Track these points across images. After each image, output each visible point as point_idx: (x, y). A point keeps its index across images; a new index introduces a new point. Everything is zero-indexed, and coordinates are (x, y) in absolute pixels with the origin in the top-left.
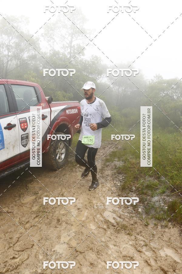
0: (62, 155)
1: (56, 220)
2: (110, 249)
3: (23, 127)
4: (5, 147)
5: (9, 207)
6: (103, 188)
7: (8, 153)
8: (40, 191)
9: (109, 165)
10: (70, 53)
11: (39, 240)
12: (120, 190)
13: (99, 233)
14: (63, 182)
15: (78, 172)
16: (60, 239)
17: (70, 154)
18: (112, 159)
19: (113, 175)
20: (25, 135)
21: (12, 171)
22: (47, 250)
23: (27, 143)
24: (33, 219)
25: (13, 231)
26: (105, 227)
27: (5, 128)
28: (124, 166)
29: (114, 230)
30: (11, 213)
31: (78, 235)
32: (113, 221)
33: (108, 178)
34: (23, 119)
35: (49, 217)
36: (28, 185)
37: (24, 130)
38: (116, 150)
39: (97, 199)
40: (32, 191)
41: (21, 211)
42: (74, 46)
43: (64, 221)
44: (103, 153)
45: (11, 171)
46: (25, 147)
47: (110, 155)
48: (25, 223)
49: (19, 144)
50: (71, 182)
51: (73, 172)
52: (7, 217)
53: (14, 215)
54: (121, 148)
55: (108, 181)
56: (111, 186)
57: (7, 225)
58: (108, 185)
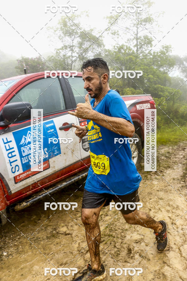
0: (134, 159)
1: (126, 249)
4: (62, 152)
5: (68, 226)
7: (66, 160)
15: (154, 179)
20: (87, 137)
21: (72, 182)
27: (61, 129)
30: (70, 235)
31: (158, 278)
35: (116, 245)
39: (182, 218)
42: (140, 37)
43: (138, 252)
44: (183, 155)
45: (70, 181)
46: (87, 151)
48: (86, 251)
49: (79, 148)
50: (146, 194)
51: (148, 180)
52: (64, 240)
53: (72, 239)
57: (63, 252)
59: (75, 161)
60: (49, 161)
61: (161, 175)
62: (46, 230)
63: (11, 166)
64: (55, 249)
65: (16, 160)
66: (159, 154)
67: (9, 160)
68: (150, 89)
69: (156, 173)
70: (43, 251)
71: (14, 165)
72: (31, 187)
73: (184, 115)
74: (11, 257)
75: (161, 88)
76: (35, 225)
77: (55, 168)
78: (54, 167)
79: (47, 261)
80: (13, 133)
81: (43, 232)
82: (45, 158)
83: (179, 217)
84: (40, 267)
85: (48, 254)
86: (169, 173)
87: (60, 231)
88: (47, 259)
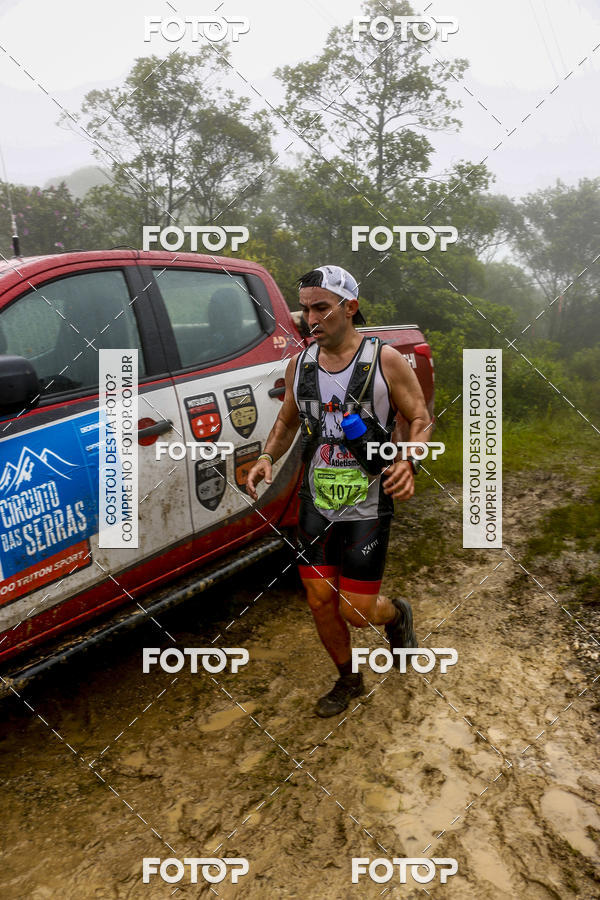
1: (332, 824)
3: (202, 432)
5: (149, 748)
6: (531, 671)
8: (274, 679)
10: (377, 162)
15: (424, 596)
18: (555, 542)
20: (213, 463)
21: (163, 607)
23: (222, 494)
24: (236, 817)
26: (554, 879)
30: (155, 780)
32: (588, 848)
33: (547, 626)
34: (203, 401)
35: (302, 811)
38: (564, 505)
39: (506, 722)
40: (245, 677)
41: (196, 769)
42: (390, 137)
44: (518, 515)
45: (157, 605)
46: (213, 508)
48: (205, 834)
49: (186, 499)
53: (163, 792)
54: (583, 497)
55: (547, 638)
56: (562, 664)
57: (132, 836)
58: (550, 656)
59: (172, 540)
61: (448, 580)
62: (77, 765)
64: (106, 829)
66: (442, 511)
68: (418, 302)
69: (431, 575)
70: (68, 835)
72: (30, 627)
73: (524, 386)
75: (453, 300)
76: (41, 748)
77: (108, 565)
78: (106, 559)
79: (80, 868)
81: (66, 771)
82: (76, 532)
83: (499, 718)
84: (55, 892)
85: (83, 847)
86: (472, 576)
87: (125, 767)
88: (81, 861)
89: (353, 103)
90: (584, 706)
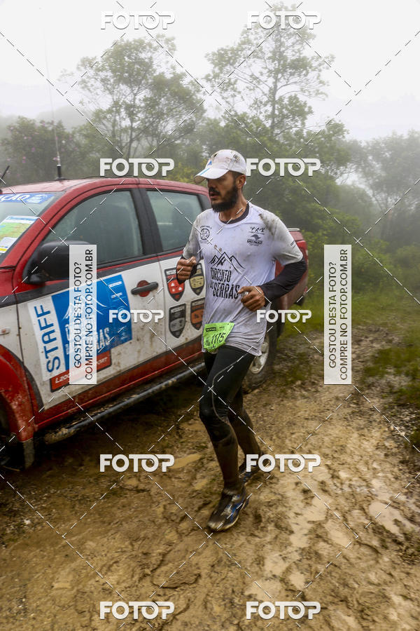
1: (251, 516)
2: (392, 605)
3: (174, 290)
4: (133, 337)
5: (140, 476)
6: (364, 442)
7: (139, 352)
9: (373, 383)
10: (273, 116)
11: (211, 564)
12: (406, 448)
13: (360, 559)
14: (264, 421)
15: (299, 398)
16: (263, 565)
17: (279, 355)
18: (381, 369)
19: (385, 409)
20: (179, 309)
21: (149, 394)
22: (233, 592)
23: (183, 328)
24: (196, 511)
25: (150, 536)
26: (375, 543)
27: (134, 292)
28: (413, 387)
29: (401, 554)
30: (145, 493)
31: (307, 558)
32: (394, 530)
33: (375, 417)
34: (175, 271)
36: (181, 427)
37: (177, 296)
38: (387, 347)
39: (350, 468)
40: (192, 440)
42: (281, 99)
43: (272, 521)
44: (358, 352)
45: (145, 393)
46: (178, 337)
47: (375, 359)
48: (179, 519)
49: (163, 330)
50: (284, 424)
51: (286, 398)
52: (136, 501)
53: (151, 498)
54: (400, 343)
55: (374, 423)
56: (383, 438)
57: (137, 520)
58: (376, 434)
59: (155, 354)
60: (110, 353)
61: (313, 390)
62: (98, 484)
63: (47, 358)
64: (121, 516)
65: (56, 348)
66: (309, 348)
67: (45, 347)
69: (304, 386)
70: (100, 518)
71: (51, 355)
73: (363, 270)
74: (40, 528)
75: (320, 211)
76: (74, 475)
77: (120, 367)
78: (119, 363)
79: (110, 534)
80: (52, 296)
81: (91, 487)
82: (104, 346)
83: (345, 466)
84: (97, 544)
85: (110, 524)
87: (127, 485)
88: (109, 530)
89: (257, 75)
90: (396, 461)
